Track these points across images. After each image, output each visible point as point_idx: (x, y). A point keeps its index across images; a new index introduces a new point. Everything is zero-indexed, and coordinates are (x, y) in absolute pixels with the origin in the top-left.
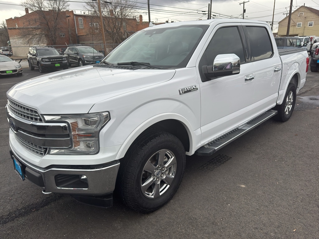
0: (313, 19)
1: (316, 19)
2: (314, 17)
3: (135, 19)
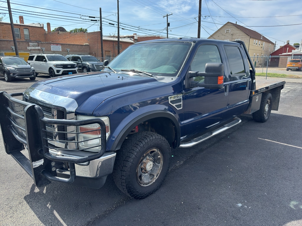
0: (240, 37)
1: (242, 37)
2: (241, 35)
3: (43, 28)
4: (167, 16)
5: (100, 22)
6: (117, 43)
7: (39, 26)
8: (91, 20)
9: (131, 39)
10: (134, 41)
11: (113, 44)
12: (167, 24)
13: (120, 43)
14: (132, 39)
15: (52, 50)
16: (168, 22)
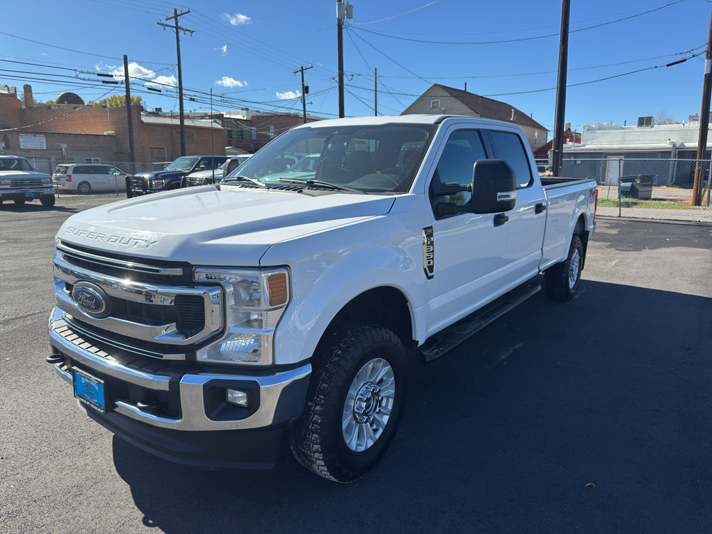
3: (14, 95)
4: (302, 70)
5: (124, 86)
6: (179, 130)
7: (6, 92)
8: (104, 82)
9: (215, 122)
10: (222, 125)
11: (171, 133)
12: (303, 88)
13: (186, 130)
14: (218, 121)
15: (22, 147)
16: (306, 85)
